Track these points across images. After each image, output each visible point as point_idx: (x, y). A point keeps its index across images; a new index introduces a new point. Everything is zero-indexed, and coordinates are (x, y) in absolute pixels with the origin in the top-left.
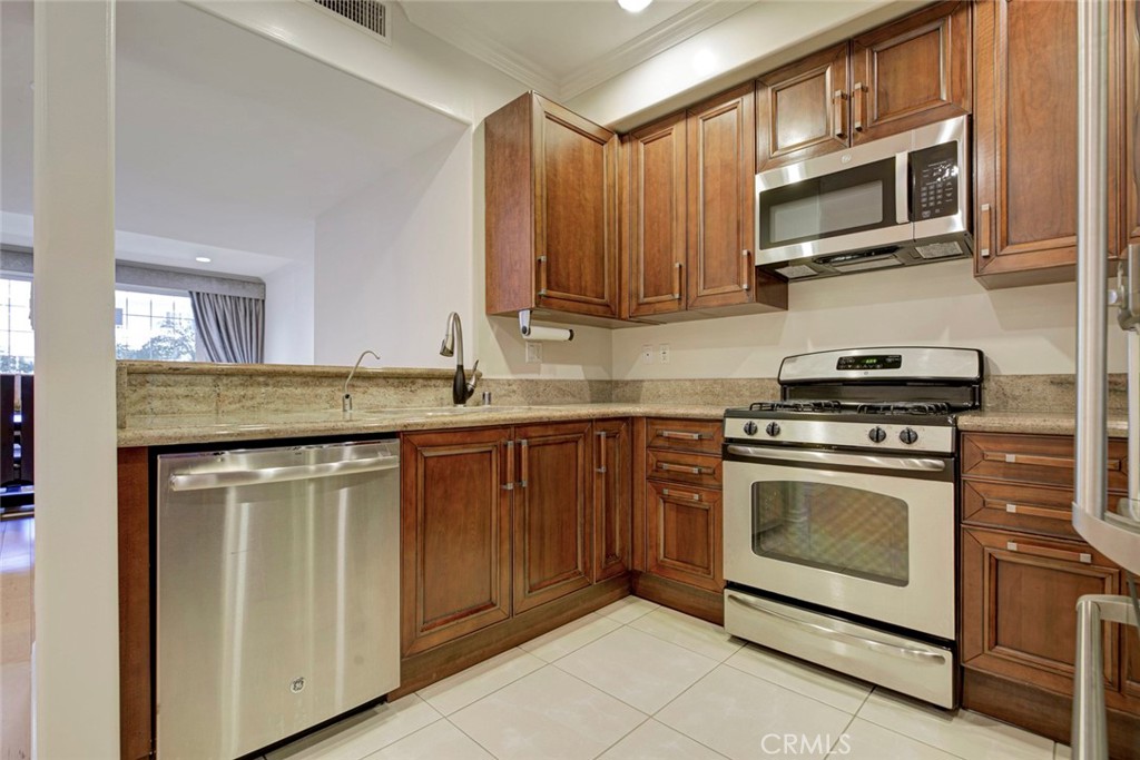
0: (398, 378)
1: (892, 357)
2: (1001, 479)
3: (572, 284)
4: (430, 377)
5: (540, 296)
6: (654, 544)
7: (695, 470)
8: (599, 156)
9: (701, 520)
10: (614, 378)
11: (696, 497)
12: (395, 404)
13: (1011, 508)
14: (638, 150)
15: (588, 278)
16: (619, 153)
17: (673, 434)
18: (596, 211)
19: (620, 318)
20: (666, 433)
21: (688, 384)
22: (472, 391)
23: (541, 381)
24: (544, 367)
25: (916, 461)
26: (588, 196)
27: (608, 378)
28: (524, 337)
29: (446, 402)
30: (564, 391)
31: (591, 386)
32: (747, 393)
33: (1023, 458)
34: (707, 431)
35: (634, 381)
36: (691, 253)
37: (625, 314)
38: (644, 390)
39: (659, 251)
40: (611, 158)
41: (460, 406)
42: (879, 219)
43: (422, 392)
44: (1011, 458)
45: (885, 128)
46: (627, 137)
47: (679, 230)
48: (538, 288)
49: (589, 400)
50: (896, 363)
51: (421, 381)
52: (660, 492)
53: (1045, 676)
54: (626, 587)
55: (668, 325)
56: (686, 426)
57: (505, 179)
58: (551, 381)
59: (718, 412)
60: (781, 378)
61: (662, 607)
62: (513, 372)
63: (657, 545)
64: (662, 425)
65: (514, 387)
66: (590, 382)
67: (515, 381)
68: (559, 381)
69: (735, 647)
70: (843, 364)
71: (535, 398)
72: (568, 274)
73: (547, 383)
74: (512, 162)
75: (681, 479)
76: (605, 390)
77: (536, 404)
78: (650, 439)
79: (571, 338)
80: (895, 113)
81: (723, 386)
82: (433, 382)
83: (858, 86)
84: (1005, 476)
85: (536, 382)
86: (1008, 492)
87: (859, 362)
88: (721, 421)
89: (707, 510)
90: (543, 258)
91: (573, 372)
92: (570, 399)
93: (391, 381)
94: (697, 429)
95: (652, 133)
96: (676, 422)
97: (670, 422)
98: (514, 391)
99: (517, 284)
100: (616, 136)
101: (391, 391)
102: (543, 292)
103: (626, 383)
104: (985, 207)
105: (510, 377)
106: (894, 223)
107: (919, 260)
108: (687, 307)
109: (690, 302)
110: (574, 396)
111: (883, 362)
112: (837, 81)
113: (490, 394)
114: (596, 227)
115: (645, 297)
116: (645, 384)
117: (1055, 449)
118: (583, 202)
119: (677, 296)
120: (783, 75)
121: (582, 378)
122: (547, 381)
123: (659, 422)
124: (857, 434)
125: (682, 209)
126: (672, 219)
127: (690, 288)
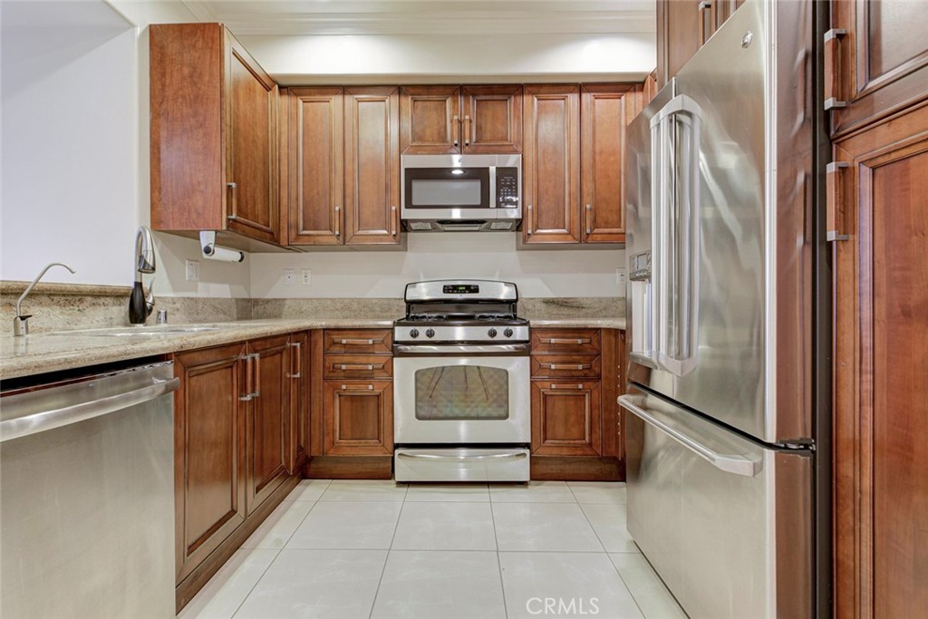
0: (64, 295)
1: (474, 286)
2: (546, 353)
3: (249, 211)
4: (100, 295)
5: (229, 219)
6: (331, 430)
7: (370, 367)
8: (266, 101)
9: (372, 405)
10: (252, 297)
11: (371, 387)
12: (61, 326)
13: (553, 367)
14: (297, 105)
15: (259, 207)
16: (280, 102)
17: (351, 341)
18: (264, 148)
19: (279, 245)
20: (344, 341)
21: (329, 302)
22: (151, 310)
23: (199, 299)
24: (200, 285)
25: (510, 346)
26: (259, 134)
27: (246, 297)
28: (205, 256)
29: (115, 322)
30: (218, 310)
31: (237, 304)
32: (378, 309)
33: (558, 341)
34: (379, 338)
35: (275, 300)
36: (348, 201)
37: (284, 241)
38: (286, 306)
39: (318, 194)
40: (273, 104)
41: (140, 326)
42: (479, 203)
43: (90, 312)
44: (553, 341)
45: (481, 148)
46: (285, 90)
47: (338, 181)
48: (229, 212)
49: (235, 316)
50: (476, 290)
51: (89, 299)
52: (336, 388)
53: (565, 449)
54: (300, 474)
55: (310, 253)
56: (360, 334)
57: (183, 97)
58: (207, 299)
59: (389, 323)
60: (408, 298)
61: (334, 481)
62: (175, 290)
63: (334, 431)
64: (338, 335)
65: (178, 305)
66: (237, 300)
67: (179, 299)
68: (214, 299)
69: (404, 489)
70: (447, 289)
71: (195, 316)
72: (247, 202)
73: (205, 301)
74: (194, 84)
75: (356, 375)
76: (248, 308)
77: (196, 321)
78: (327, 346)
79: (240, 261)
80: (485, 141)
81: (359, 304)
82: (102, 300)
83: (467, 117)
84: (549, 351)
85: (194, 300)
86: (550, 359)
87: (455, 289)
88: (392, 330)
89: (378, 396)
90: (234, 185)
91: (222, 291)
92: (221, 316)
93: (56, 298)
94: (370, 336)
95: (310, 95)
96: (352, 332)
97: (346, 332)
98: (178, 310)
99: (200, 204)
100: (277, 86)
101: (57, 310)
102: (234, 216)
103: (268, 301)
104: (530, 207)
105: (172, 295)
106: (488, 207)
107: (489, 229)
108: (344, 242)
109: (347, 239)
110: (225, 314)
111: (470, 289)
112: (454, 108)
113: (166, 313)
114: (264, 163)
115: (304, 230)
116: (287, 302)
117: (569, 335)
118: (256, 138)
119: (337, 233)
120: (420, 91)
121: (230, 297)
122: (204, 299)
123: (336, 332)
124: (481, 333)
125: (339, 165)
126: (330, 171)
127: (347, 227)
